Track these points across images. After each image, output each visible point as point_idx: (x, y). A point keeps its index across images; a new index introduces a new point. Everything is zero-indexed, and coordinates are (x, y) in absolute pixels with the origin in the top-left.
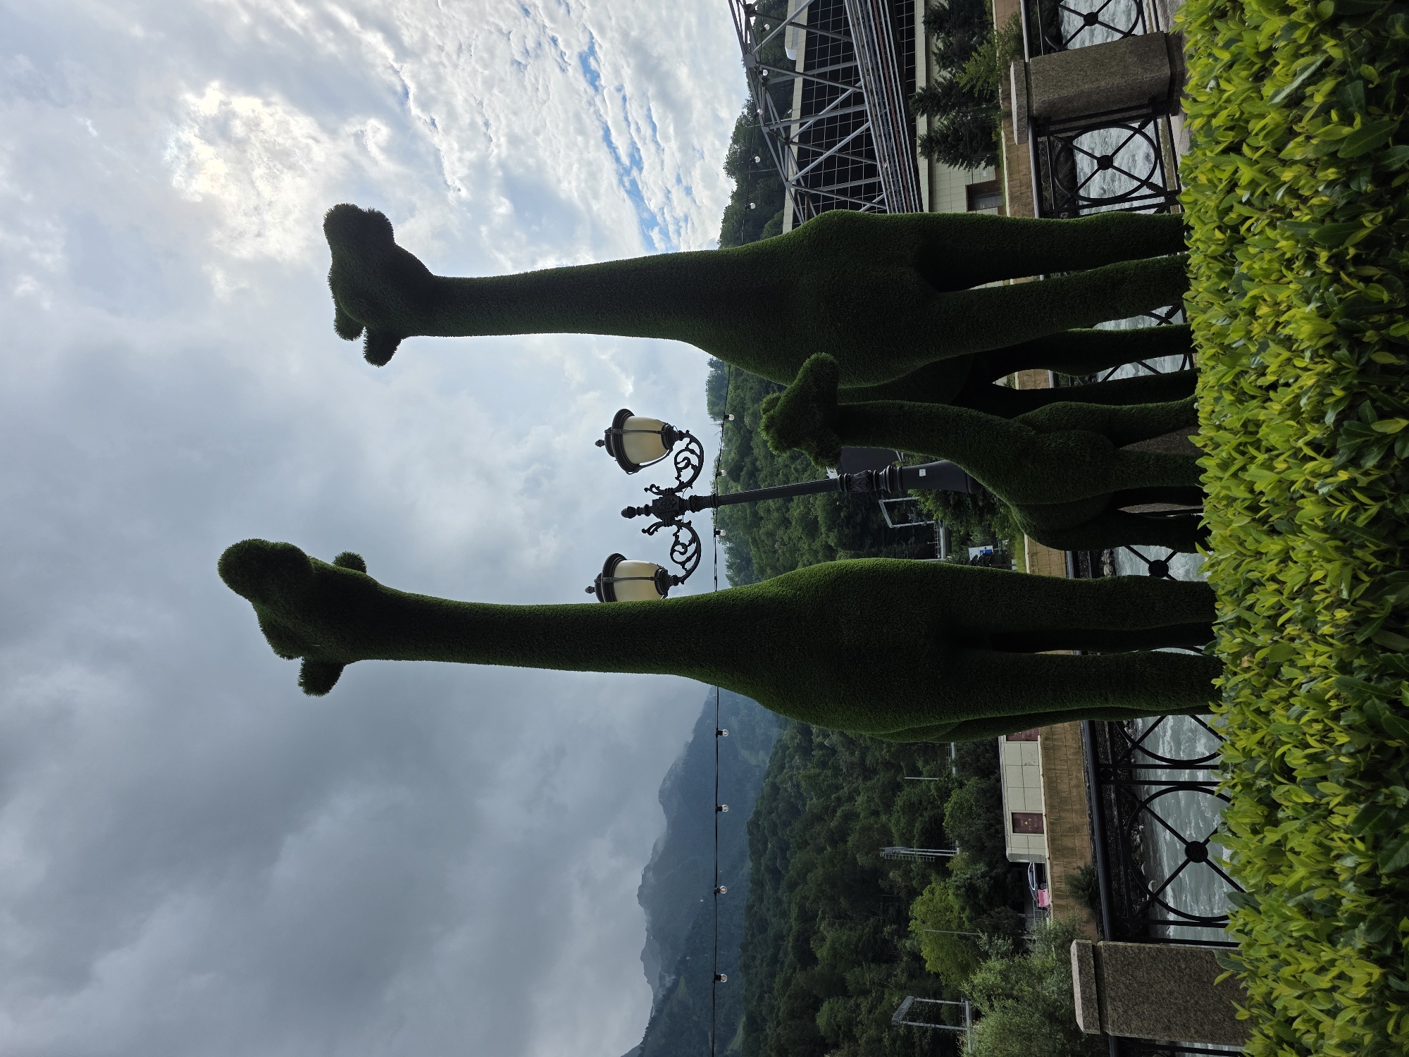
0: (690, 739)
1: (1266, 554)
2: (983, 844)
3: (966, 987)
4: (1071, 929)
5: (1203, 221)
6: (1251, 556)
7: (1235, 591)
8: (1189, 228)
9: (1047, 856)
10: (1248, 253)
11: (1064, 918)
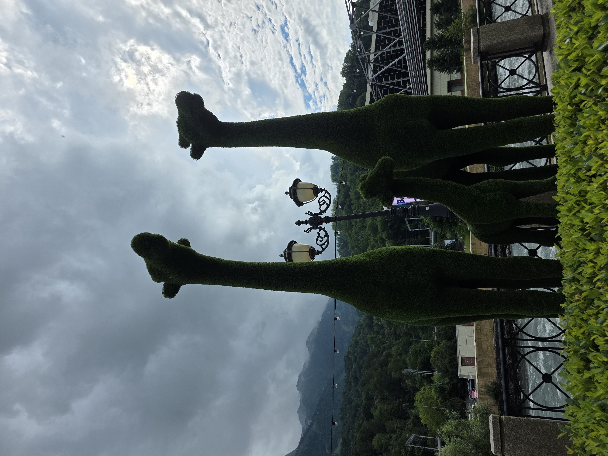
0: (320, 320)
1: (588, 250)
2: (447, 370)
3: (439, 432)
4: (486, 408)
5: (562, 101)
6: (580, 251)
7: (573, 265)
8: (556, 104)
9: (476, 376)
10: (583, 116)
11: (483, 403)
